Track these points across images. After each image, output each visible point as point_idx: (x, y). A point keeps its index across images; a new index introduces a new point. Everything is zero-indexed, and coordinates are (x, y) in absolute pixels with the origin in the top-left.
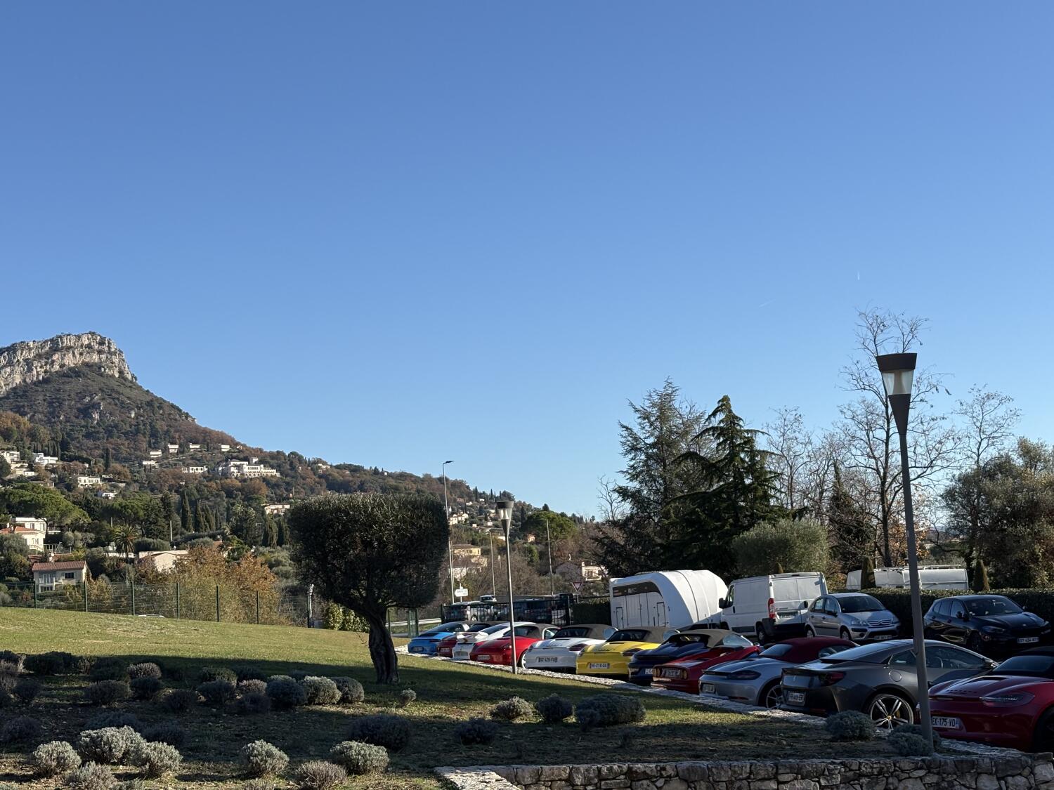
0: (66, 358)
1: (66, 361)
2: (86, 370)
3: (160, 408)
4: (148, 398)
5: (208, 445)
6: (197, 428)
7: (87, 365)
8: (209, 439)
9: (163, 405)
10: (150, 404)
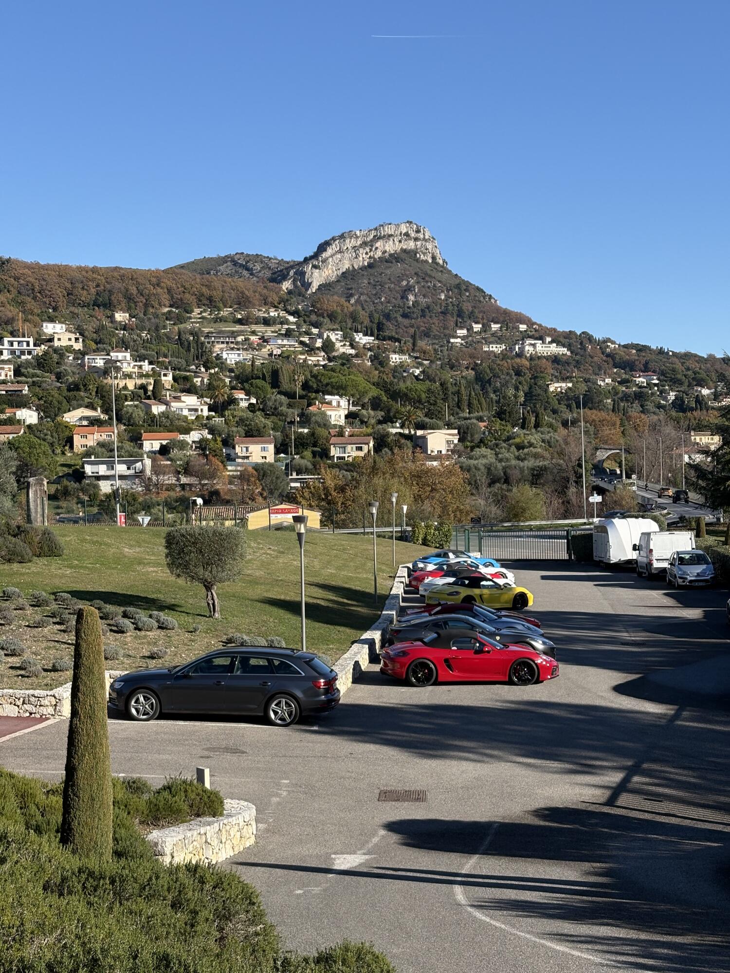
0: (387, 245)
1: (387, 249)
2: (403, 256)
3: (466, 290)
4: (457, 282)
5: (507, 325)
6: (498, 309)
7: (404, 251)
8: (509, 319)
9: (470, 288)
10: (458, 286)
